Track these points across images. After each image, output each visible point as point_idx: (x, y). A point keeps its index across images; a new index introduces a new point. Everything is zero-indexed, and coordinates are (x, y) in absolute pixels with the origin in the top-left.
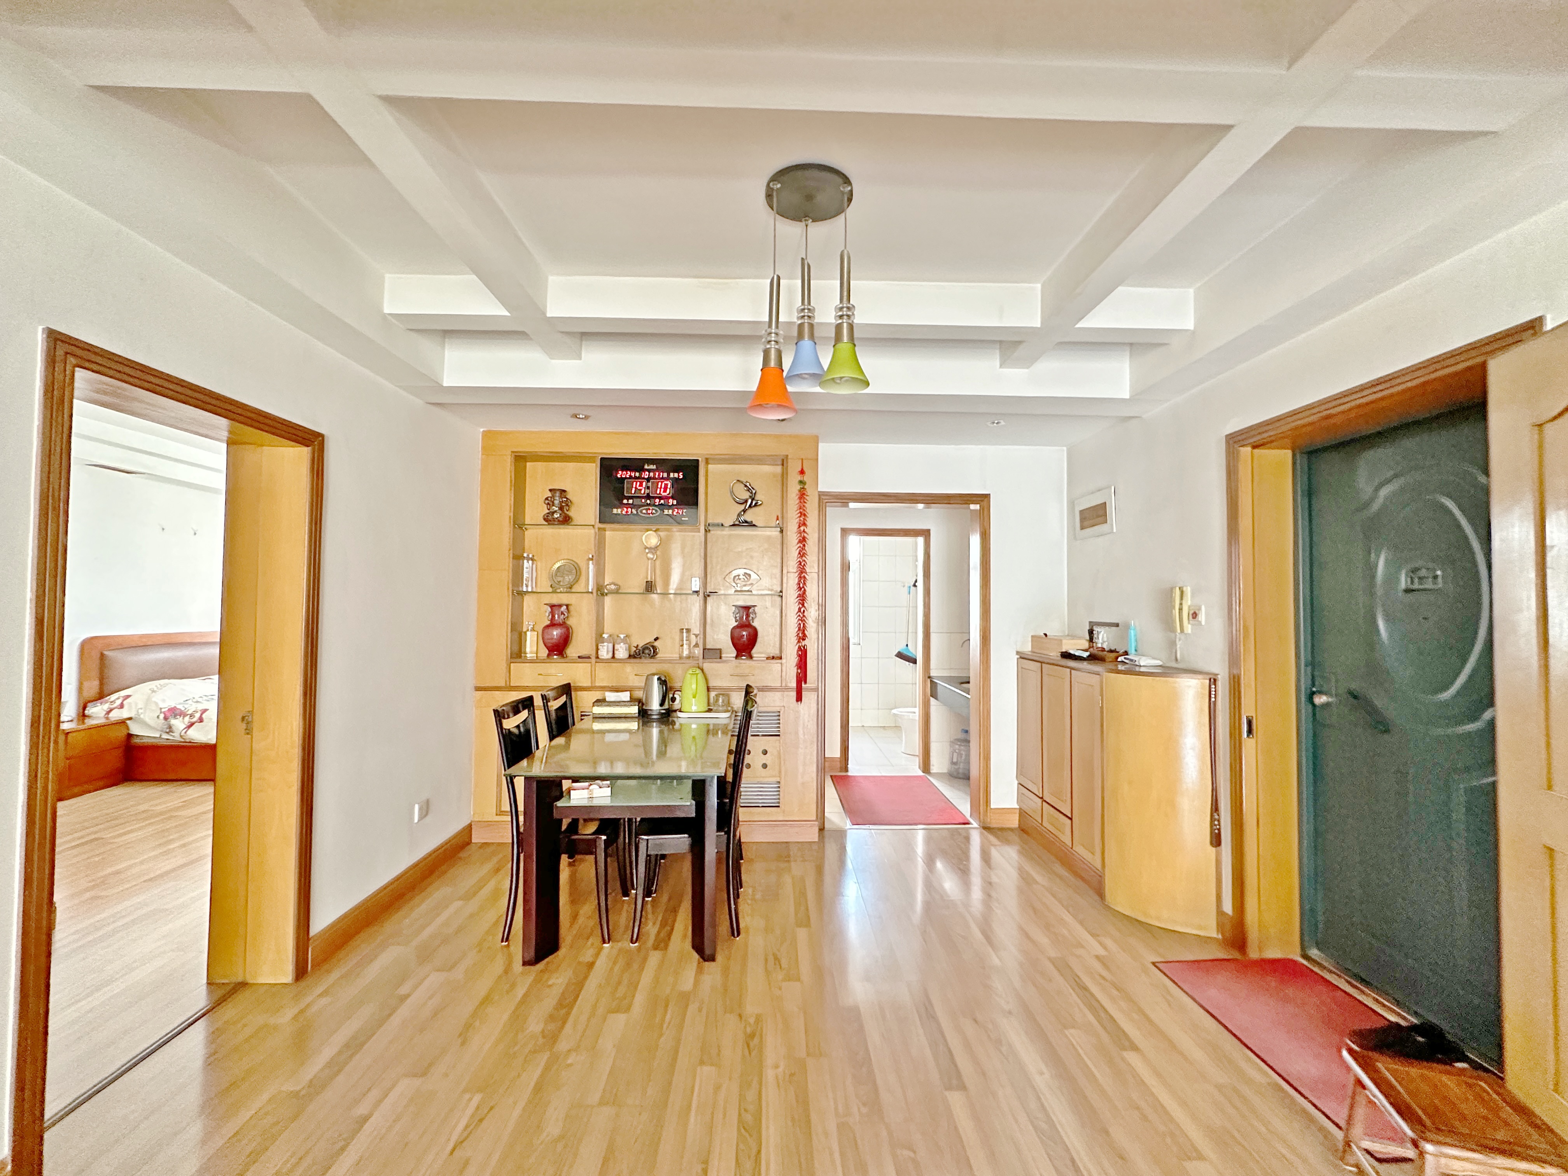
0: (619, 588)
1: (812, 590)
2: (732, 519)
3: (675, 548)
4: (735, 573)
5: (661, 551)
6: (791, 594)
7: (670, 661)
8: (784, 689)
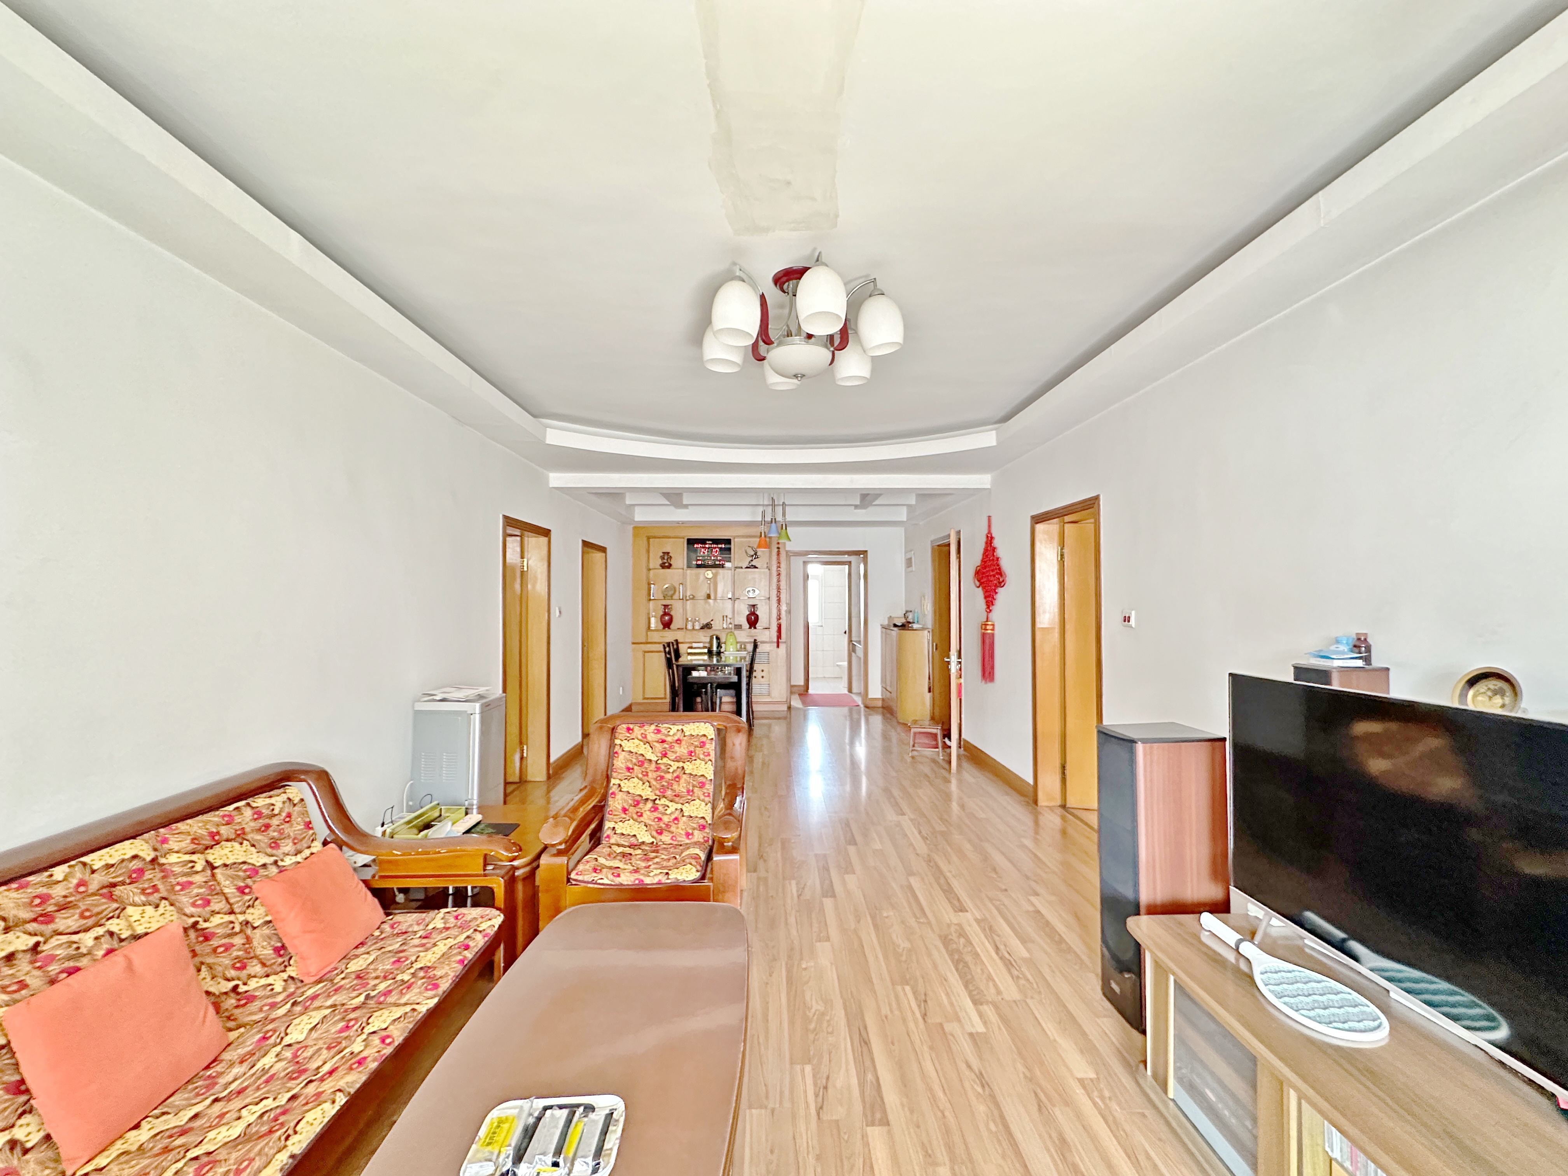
0: (694, 597)
1: (783, 596)
2: (746, 564)
3: (719, 578)
4: (747, 590)
5: (714, 580)
6: (774, 599)
7: (719, 630)
8: (771, 642)
